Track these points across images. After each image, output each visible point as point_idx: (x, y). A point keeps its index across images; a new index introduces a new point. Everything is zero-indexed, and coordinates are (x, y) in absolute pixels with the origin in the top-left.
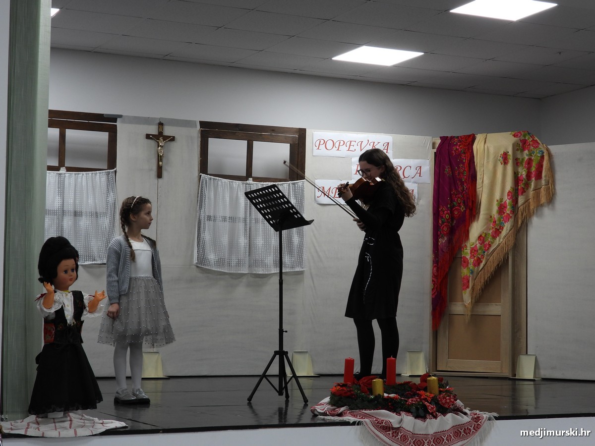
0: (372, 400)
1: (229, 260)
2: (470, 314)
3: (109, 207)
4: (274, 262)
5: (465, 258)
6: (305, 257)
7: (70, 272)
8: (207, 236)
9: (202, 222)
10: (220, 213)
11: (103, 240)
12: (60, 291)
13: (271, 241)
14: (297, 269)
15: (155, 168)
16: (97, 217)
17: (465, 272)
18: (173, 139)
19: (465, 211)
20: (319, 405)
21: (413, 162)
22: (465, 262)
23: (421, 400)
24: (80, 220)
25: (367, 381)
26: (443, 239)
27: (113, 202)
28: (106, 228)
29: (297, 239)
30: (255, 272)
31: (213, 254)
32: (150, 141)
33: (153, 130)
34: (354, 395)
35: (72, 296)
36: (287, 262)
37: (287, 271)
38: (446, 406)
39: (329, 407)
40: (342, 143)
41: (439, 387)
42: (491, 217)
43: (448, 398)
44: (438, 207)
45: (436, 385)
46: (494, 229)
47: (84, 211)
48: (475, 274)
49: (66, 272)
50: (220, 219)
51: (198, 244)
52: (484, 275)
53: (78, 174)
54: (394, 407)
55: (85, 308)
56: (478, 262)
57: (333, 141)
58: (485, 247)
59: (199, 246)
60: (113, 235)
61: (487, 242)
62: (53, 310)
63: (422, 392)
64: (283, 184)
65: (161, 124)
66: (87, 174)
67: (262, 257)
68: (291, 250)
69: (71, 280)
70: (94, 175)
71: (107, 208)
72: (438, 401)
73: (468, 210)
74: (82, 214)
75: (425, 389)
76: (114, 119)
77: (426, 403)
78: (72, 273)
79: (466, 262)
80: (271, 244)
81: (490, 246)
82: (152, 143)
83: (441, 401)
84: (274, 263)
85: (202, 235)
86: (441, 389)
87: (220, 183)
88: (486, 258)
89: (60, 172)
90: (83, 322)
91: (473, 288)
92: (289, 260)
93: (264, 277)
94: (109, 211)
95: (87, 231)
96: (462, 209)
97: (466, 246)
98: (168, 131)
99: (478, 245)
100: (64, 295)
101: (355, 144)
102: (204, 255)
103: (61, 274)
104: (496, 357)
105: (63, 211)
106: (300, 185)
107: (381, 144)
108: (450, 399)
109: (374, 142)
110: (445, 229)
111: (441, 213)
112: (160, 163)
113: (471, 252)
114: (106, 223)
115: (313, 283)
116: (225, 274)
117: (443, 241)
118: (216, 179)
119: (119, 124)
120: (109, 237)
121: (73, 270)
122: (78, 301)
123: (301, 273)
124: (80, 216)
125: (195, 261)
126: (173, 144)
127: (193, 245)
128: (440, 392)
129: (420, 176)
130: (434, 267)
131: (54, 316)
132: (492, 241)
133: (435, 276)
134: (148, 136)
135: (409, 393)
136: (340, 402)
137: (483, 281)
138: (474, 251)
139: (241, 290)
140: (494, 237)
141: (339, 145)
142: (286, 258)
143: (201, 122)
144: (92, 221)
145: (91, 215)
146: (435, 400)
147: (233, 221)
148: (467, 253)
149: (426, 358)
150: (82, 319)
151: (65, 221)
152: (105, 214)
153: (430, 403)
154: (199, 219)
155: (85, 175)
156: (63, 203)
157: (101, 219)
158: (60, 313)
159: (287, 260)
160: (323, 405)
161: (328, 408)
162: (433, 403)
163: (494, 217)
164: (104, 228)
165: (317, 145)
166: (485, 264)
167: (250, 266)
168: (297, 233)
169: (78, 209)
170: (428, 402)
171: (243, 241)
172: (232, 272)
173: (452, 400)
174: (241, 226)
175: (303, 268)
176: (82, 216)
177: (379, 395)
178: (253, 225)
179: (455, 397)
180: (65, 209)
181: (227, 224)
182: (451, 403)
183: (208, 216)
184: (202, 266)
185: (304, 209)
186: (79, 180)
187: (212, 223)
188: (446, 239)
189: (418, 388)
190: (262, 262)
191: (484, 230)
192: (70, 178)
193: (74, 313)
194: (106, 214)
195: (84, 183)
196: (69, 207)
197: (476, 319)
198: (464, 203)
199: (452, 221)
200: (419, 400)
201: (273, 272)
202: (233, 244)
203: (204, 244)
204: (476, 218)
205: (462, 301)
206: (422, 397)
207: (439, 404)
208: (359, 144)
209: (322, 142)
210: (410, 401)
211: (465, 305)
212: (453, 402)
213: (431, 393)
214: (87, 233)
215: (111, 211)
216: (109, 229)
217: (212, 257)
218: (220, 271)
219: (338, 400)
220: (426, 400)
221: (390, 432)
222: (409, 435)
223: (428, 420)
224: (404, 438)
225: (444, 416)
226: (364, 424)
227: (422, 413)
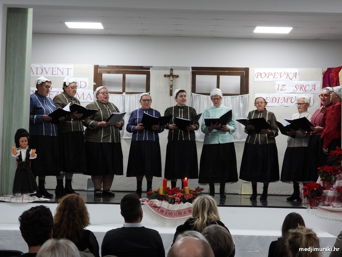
7: (24, 142)
14: (243, 140)
15: (169, 91)
18: (178, 76)
21: (311, 83)
32: (166, 78)
33: (168, 73)
35: (26, 151)
37: (238, 141)
40: (270, 74)
49: (22, 142)
53: (131, 95)
57: (265, 73)
62: (17, 156)
64: (236, 97)
65: (172, 70)
66: (135, 95)
70: (139, 95)
76: (148, 68)
82: (167, 79)
87: (202, 97)
89: (123, 95)
92: (239, 135)
98: (175, 73)
100: (23, 150)
101: (278, 74)
106: (246, 97)
107: (292, 74)
109: (288, 73)
112: (171, 89)
118: (200, 95)
119: (151, 70)
121: (26, 141)
122: (28, 153)
126: (177, 79)
129: (315, 90)
134: (165, 76)
141: (269, 75)
143: (192, 67)
155: (134, 96)
156: (124, 109)
165: (256, 76)
186: (132, 98)
192: (128, 97)
193: (26, 157)
195: (134, 100)
196: (127, 111)
208: (280, 74)
209: (259, 74)
217: (197, 134)
218: (201, 141)
221: (157, 209)
222: (165, 210)
223: (175, 204)
224: (162, 211)
225: (184, 203)
226: (145, 204)
227: (173, 202)
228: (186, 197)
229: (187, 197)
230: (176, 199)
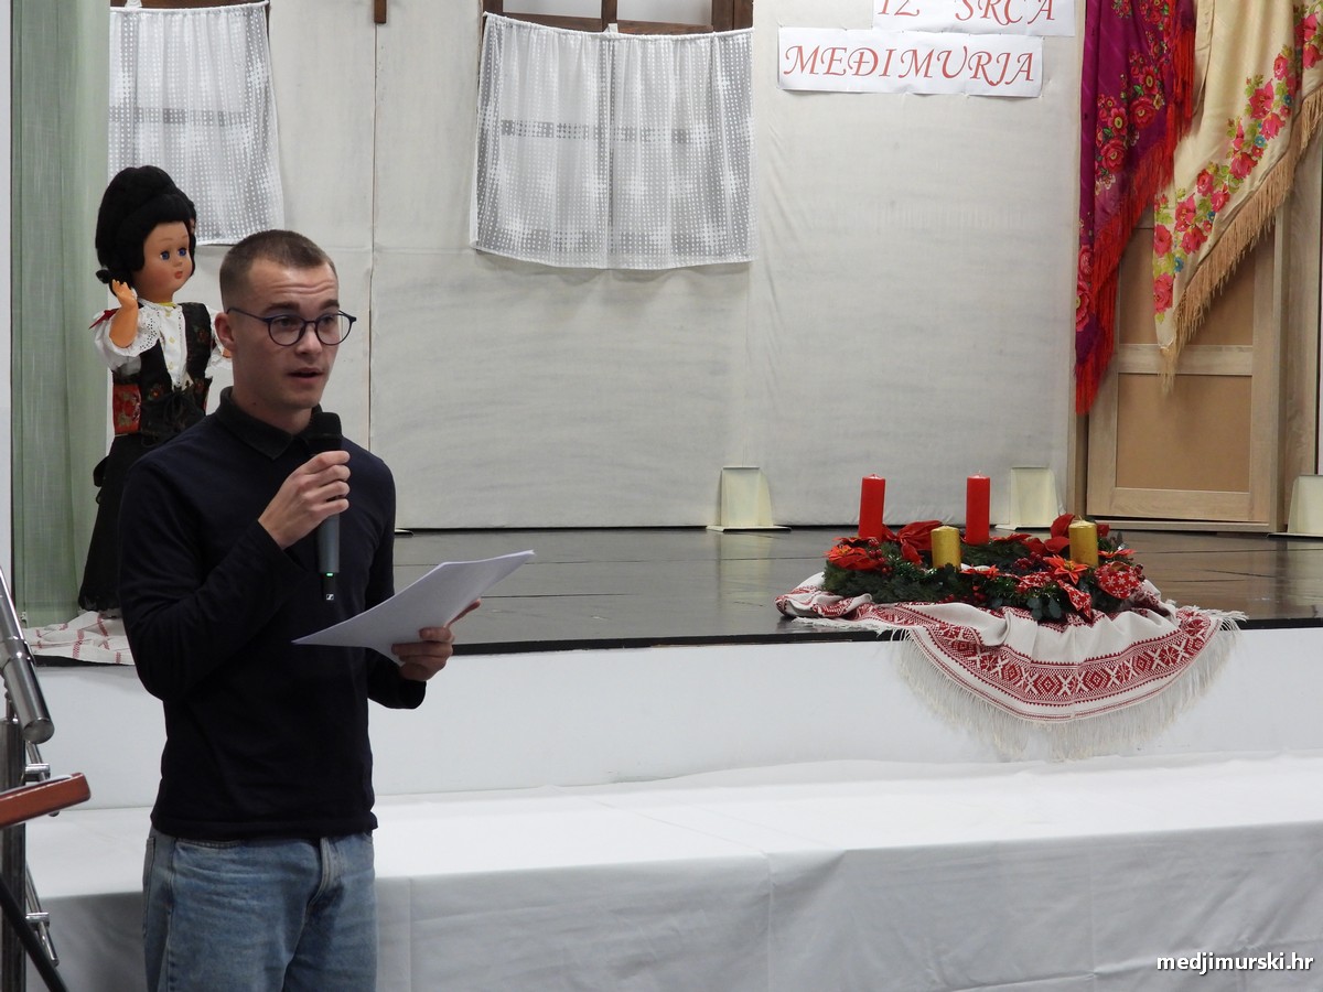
0: (931, 580)
1: (559, 236)
2: (1172, 372)
3: (253, 100)
4: (673, 240)
5: (1162, 229)
6: (752, 227)
7: (175, 255)
8: (502, 175)
9: (490, 138)
10: (536, 116)
11: (239, 184)
12: (151, 304)
13: (666, 186)
14: (734, 259)
16: (223, 125)
17: (1161, 265)
19: (1165, 108)
20: (797, 593)
22: (1161, 240)
23: (1054, 577)
24: (179, 133)
25: (918, 533)
26: (1107, 179)
27: (262, 86)
28: (245, 153)
29: (733, 182)
30: (624, 266)
31: (518, 220)
34: (886, 566)
35: (183, 317)
36: (706, 239)
37: (708, 262)
38: (1118, 593)
39: (823, 595)
41: (1100, 549)
42: (1231, 123)
43: (1121, 573)
44: (1095, 98)
45: (1092, 543)
46: (1238, 156)
47: (188, 108)
48: (1188, 270)
49: (166, 254)
50: (536, 129)
51: (479, 195)
52: (1211, 272)
53: (173, 14)
54: (985, 595)
55: (215, 345)
56: (1197, 239)
58: (1214, 200)
59: (483, 200)
60: (265, 172)
61: (1219, 189)
62: (135, 352)
63: (1056, 559)
64: (695, 39)
66: (194, 14)
67: (642, 226)
68: (717, 207)
69: (178, 275)
70: (212, 15)
71: (249, 102)
72: (1097, 581)
73: (1172, 106)
74: (183, 118)
75: (1065, 553)
77: (1067, 585)
78: (180, 259)
79: (1165, 240)
80: (666, 194)
81: (1227, 197)
83: (1105, 580)
84: (673, 244)
85: (490, 171)
86: (1104, 553)
87: (534, 36)
88: (1216, 230)
89: (128, 8)
90: (210, 381)
91: (1182, 308)
92: (712, 234)
93: (652, 280)
94: (253, 109)
95: (198, 162)
96: (1158, 102)
97: (1165, 199)
99: (1197, 198)
100: (162, 313)
102: (495, 222)
103: (154, 261)
104: (1239, 481)
105: (137, 109)
106: (740, 41)
108: (1126, 577)
110: (1113, 156)
111: (1103, 113)
113: (1179, 214)
114: (246, 140)
115: (774, 294)
116: (547, 270)
117: (1105, 186)
118: (525, 27)
120: (253, 175)
121: (182, 251)
122: (196, 329)
123: (743, 268)
124: (179, 122)
125: (473, 237)
127: (467, 200)
128: (1102, 559)
129: (1049, 17)
130: (1083, 252)
131: (138, 366)
132: (1233, 184)
133: (1083, 276)
135: (1024, 563)
136: (849, 584)
137: (1208, 289)
138: (1185, 211)
139: (590, 313)
140: (1238, 176)
142: (706, 229)
144: (209, 136)
145: (208, 120)
146: (1088, 580)
147: (567, 135)
148: (1167, 217)
149: (1058, 483)
150: (208, 373)
151: (141, 136)
152: (242, 117)
153: (1077, 587)
154: (483, 130)
155: (190, 16)
156: (136, 93)
157: (234, 131)
158: (154, 358)
159: (706, 235)
160: (810, 590)
161: (819, 600)
162: (1084, 586)
163: (1240, 127)
164: (240, 154)
166: (1215, 246)
167: (612, 251)
168: (733, 165)
169: (174, 106)
170: (1072, 584)
171: (593, 187)
172: (568, 265)
173: (1133, 579)
174: (589, 147)
175: (746, 255)
176: (184, 122)
177: (949, 565)
178: (620, 144)
179: (1139, 573)
180: (141, 103)
181: (554, 142)
182: (1129, 587)
183: (505, 122)
184: (492, 251)
185: (749, 104)
186: (176, 29)
187: (514, 139)
188: (1113, 181)
189: (1046, 550)
190: (643, 240)
191: (1213, 157)
192: (152, 25)
193: (188, 357)
194: (245, 117)
195: (188, 38)
196: (152, 99)
197: (1188, 386)
198: (1163, 87)
199: (1131, 133)
200: (1048, 578)
201: (670, 267)
202: (568, 195)
203: (496, 194)
204: (1193, 126)
205: (1154, 339)
206: (1057, 572)
207: (1100, 589)
210: (1027, 582)
211: (1161, 350)
212: (1134, 584)
213: (1078, 561)
214: (198, 166)
215: (258, 109)
216: (254, 154)
217: (514, 226)
218: (537, 264)
219: (846, 578)
220: (1066, 578)
221: (977, 658)
222: (1024, 665)
223: (1071, 629)
224: (1012, 673)
225: (1112, 618)
226: (912, 636)
227: (1055, 611)
228: (1111, 582)
229: (1122, 581)
230: (1076, 598)
